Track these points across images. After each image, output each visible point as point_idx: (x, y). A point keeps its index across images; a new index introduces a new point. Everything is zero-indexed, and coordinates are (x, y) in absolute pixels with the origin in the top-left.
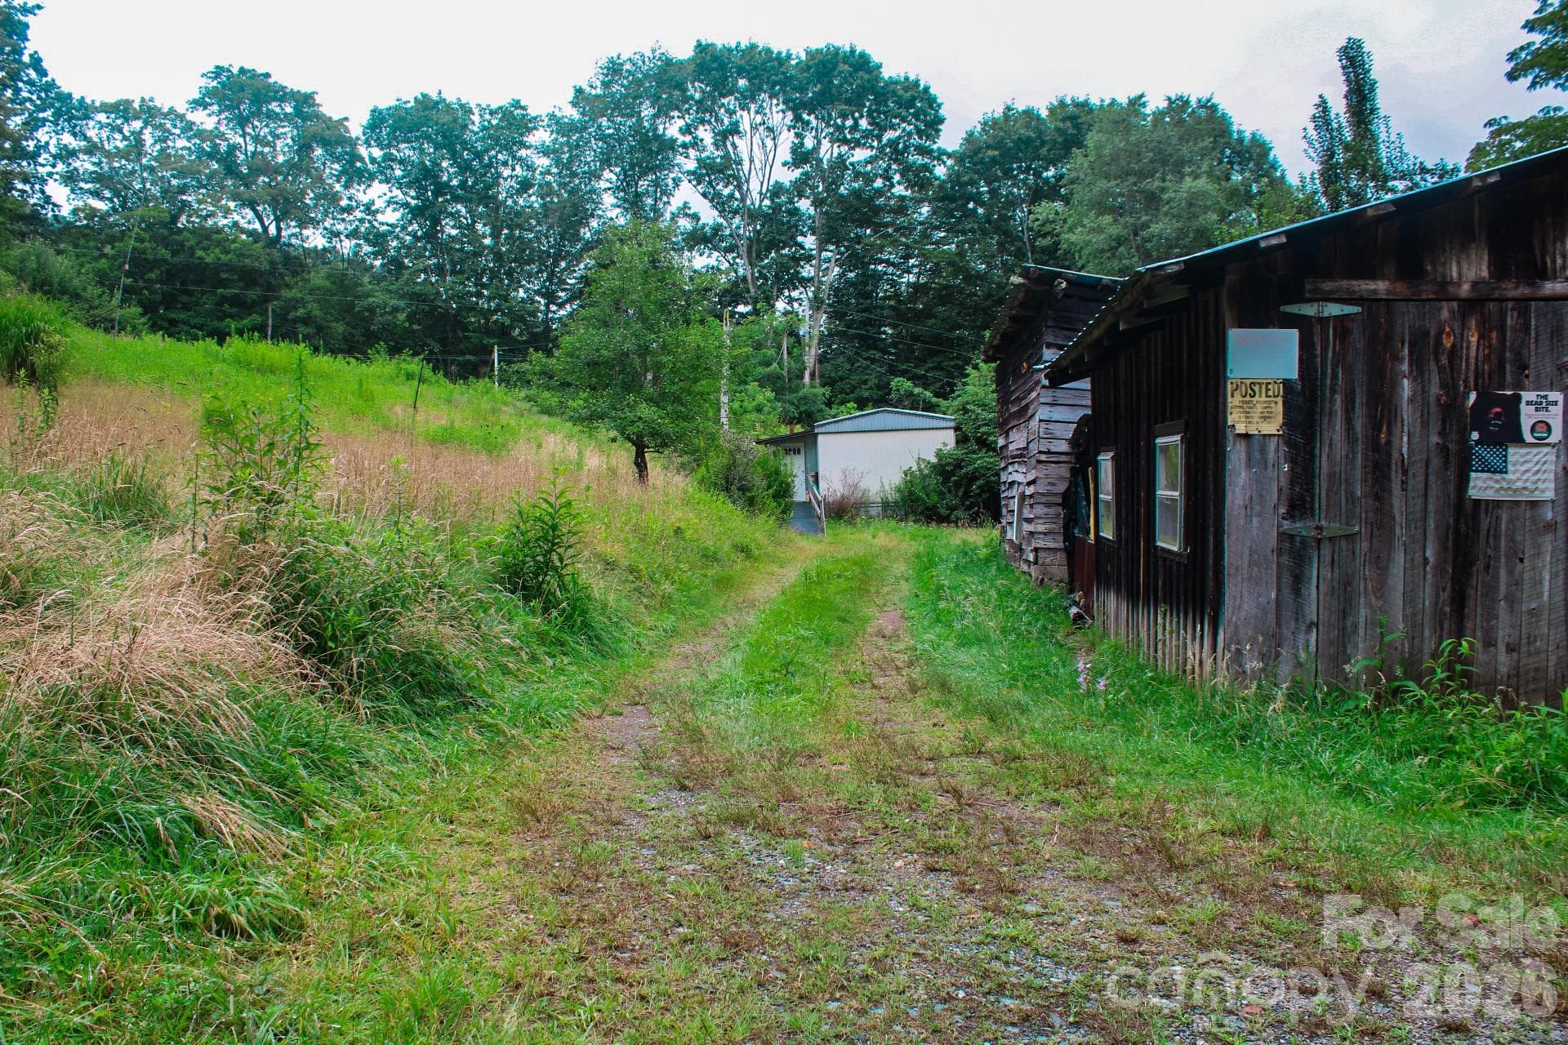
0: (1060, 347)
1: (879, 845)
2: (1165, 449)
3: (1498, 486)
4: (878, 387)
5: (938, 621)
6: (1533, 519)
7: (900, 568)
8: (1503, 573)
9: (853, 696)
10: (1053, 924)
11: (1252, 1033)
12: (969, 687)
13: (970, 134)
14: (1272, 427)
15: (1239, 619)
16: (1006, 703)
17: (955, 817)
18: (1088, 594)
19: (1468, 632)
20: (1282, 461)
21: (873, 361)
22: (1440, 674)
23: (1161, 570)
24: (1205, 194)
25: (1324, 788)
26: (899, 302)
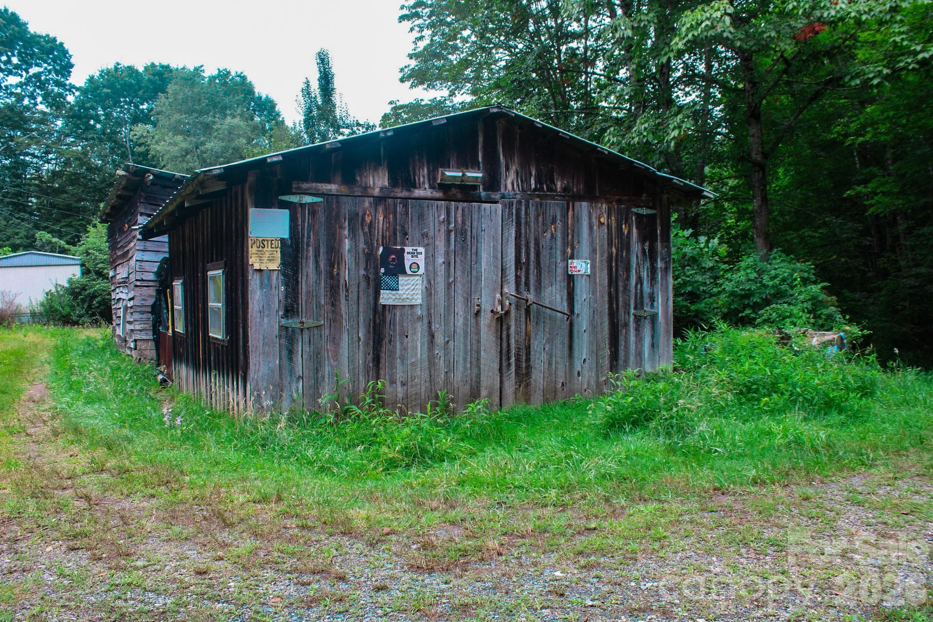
0: (149, 216)
1: (35, 539)
2: (214, 278)
3: (394, 297)
4: (27, 237)
5: (71, 388)
6: (412, 315)
7: (44, 356)
8: (398, 343)
9: (12, 443)
10: (154, 571)
11: (276, 613)
12: (93, 430)
13: (92, 78)
14: (275, 266)
15: (258, 377)
16: (119, 438)
17: (87, 513)
18: (169, 366)
19: (382, 376)
20: (280, 284)
21: (23, 220)
22: (368, 400)
23: (212, 350)
24: (238, 127)
25: (309, 469)
26: (42, 182)
